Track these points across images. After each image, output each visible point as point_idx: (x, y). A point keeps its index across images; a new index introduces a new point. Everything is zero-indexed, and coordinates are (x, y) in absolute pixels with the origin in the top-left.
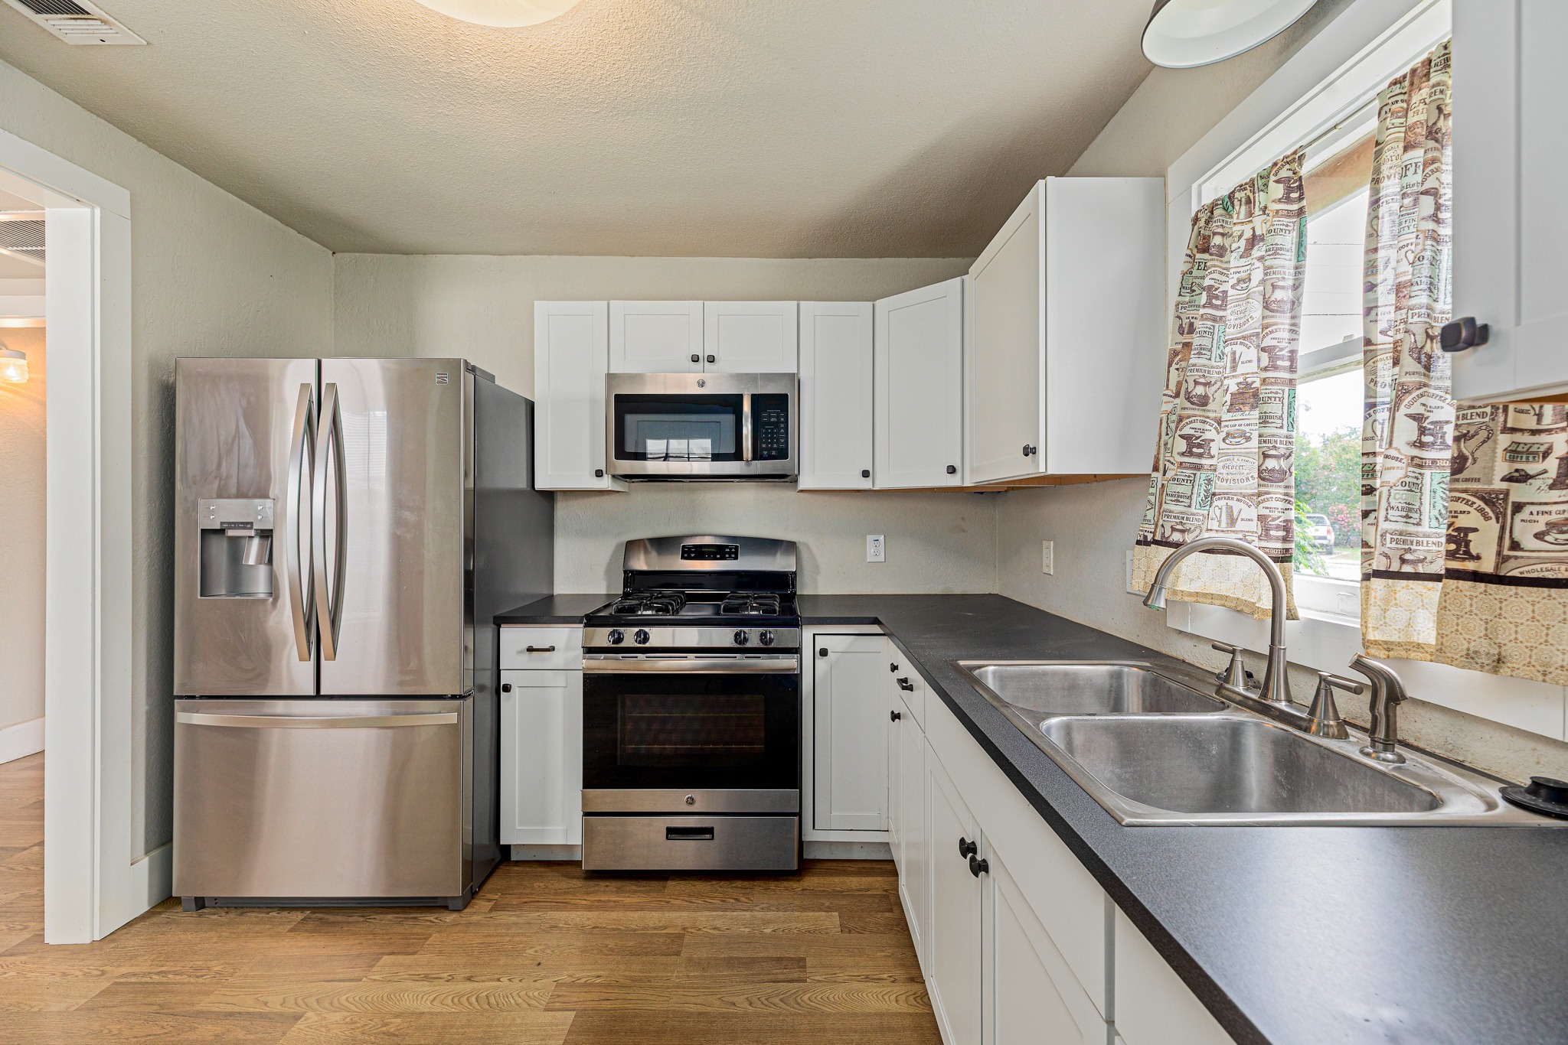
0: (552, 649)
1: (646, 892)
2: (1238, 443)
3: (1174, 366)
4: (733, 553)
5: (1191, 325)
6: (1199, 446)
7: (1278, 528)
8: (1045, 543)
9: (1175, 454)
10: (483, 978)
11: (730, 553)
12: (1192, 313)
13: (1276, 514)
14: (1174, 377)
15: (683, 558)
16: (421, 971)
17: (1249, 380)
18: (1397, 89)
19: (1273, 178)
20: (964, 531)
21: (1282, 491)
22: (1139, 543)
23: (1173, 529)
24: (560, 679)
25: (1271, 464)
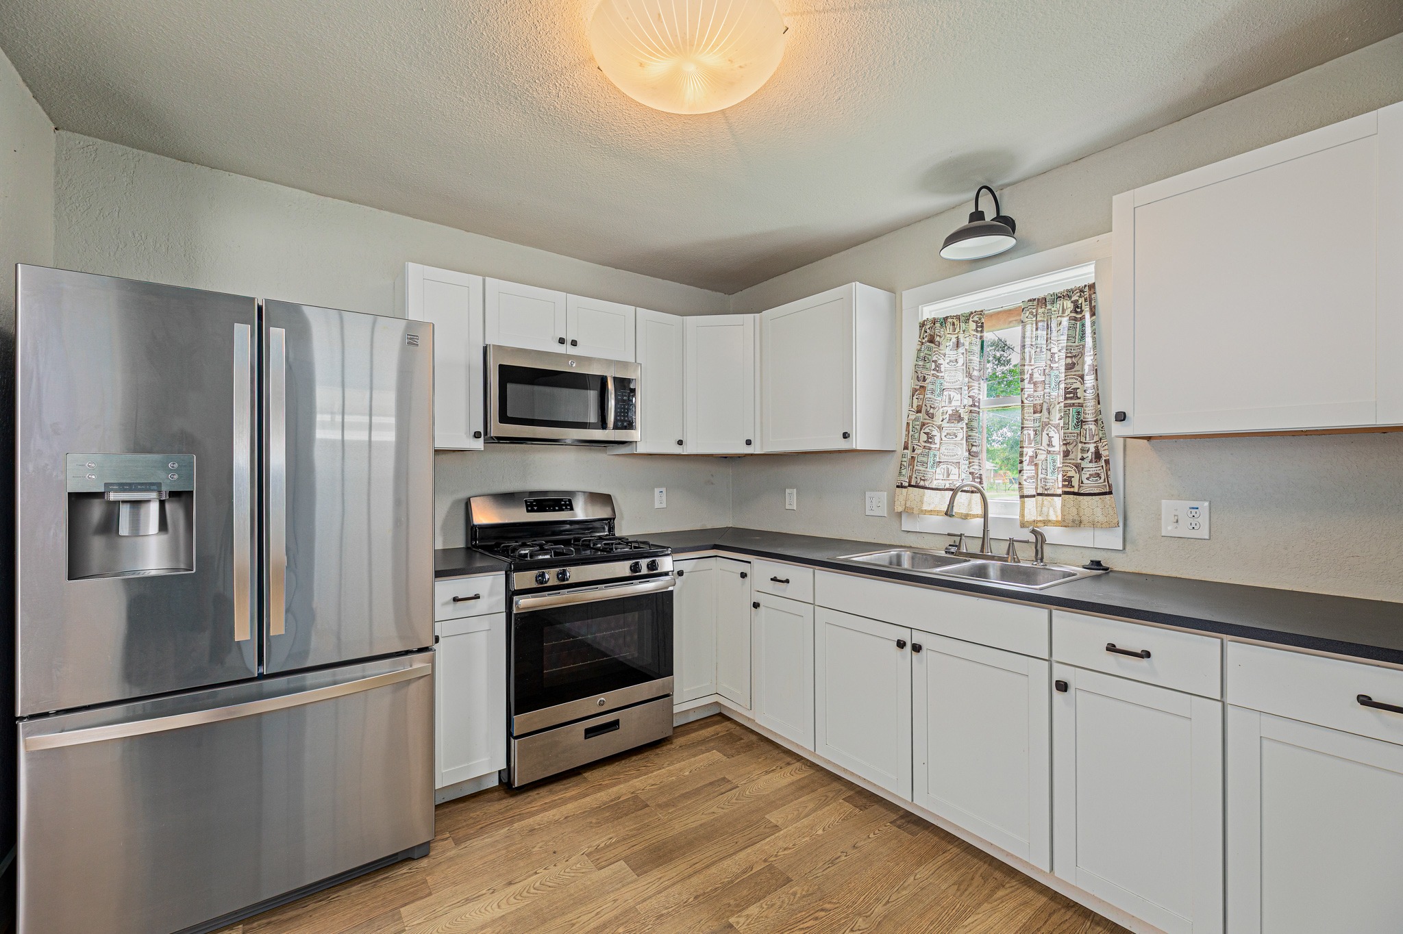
0: (477, 597)
1: (577, 785)
2: (952, 438)
3: (915, 397)
4: (568, 505)
5: (924, 377)
6: (931, 438)
7: (977, 478)
8: (788, 491)
9: (921, 441)
10: (521, 878)
11: (566, 505)
12: (925, 371)
13: (976, 472)
14: (915, 403)
15: (528, 511)
16: (460, 898)
17: (958, 409)
18: (1031, 303)
19: (971, 319)
20: (712, 484)
21: (977, 461)
22: (898, 487)
23: (921, 479)
24: (484, 624)
25: (974, 449)
